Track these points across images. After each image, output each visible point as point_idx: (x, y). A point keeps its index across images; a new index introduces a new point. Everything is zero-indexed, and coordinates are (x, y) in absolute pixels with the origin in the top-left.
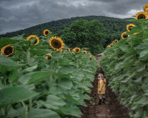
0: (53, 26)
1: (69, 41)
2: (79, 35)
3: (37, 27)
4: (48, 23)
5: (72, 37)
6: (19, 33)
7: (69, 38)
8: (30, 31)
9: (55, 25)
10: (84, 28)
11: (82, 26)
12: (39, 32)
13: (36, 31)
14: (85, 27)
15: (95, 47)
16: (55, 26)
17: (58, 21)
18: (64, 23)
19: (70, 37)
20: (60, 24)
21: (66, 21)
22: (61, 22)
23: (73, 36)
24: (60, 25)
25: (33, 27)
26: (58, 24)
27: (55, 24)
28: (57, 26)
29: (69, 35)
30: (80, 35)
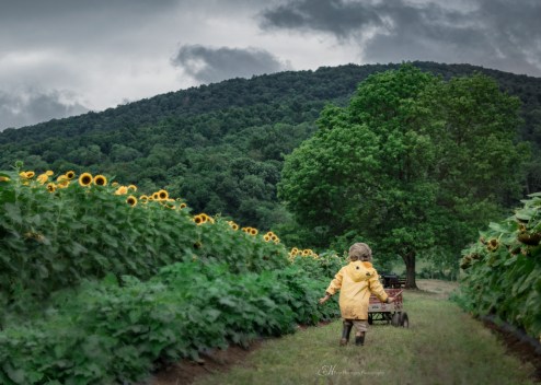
0: (231, 102)
1: (342, 168)
2: (393, 146)
3: (158, 103)
4: (212, 85)
5: (359, 151)
6: (81, 126)
7: (340, 154)
8: (127, 119)
9: (242, 101)
10: (420, 114)
11: (410, 100)
12: (168, 125)
13: (155, 122)
14: (426, 105)
15: (466, 210)
16: (240, 105)
17: (255, 78)
18: (284, 90)
19: (346, 148)
20: (266, 96)
21: (294, 81)
22: (269, 85)
23: (363, 145)
24: (266, 101)
25: (144, 101)
26: (254, 97)
27: (240, 92)
28: (249, 102)
29: (344, 141)
30: (398, 142)
